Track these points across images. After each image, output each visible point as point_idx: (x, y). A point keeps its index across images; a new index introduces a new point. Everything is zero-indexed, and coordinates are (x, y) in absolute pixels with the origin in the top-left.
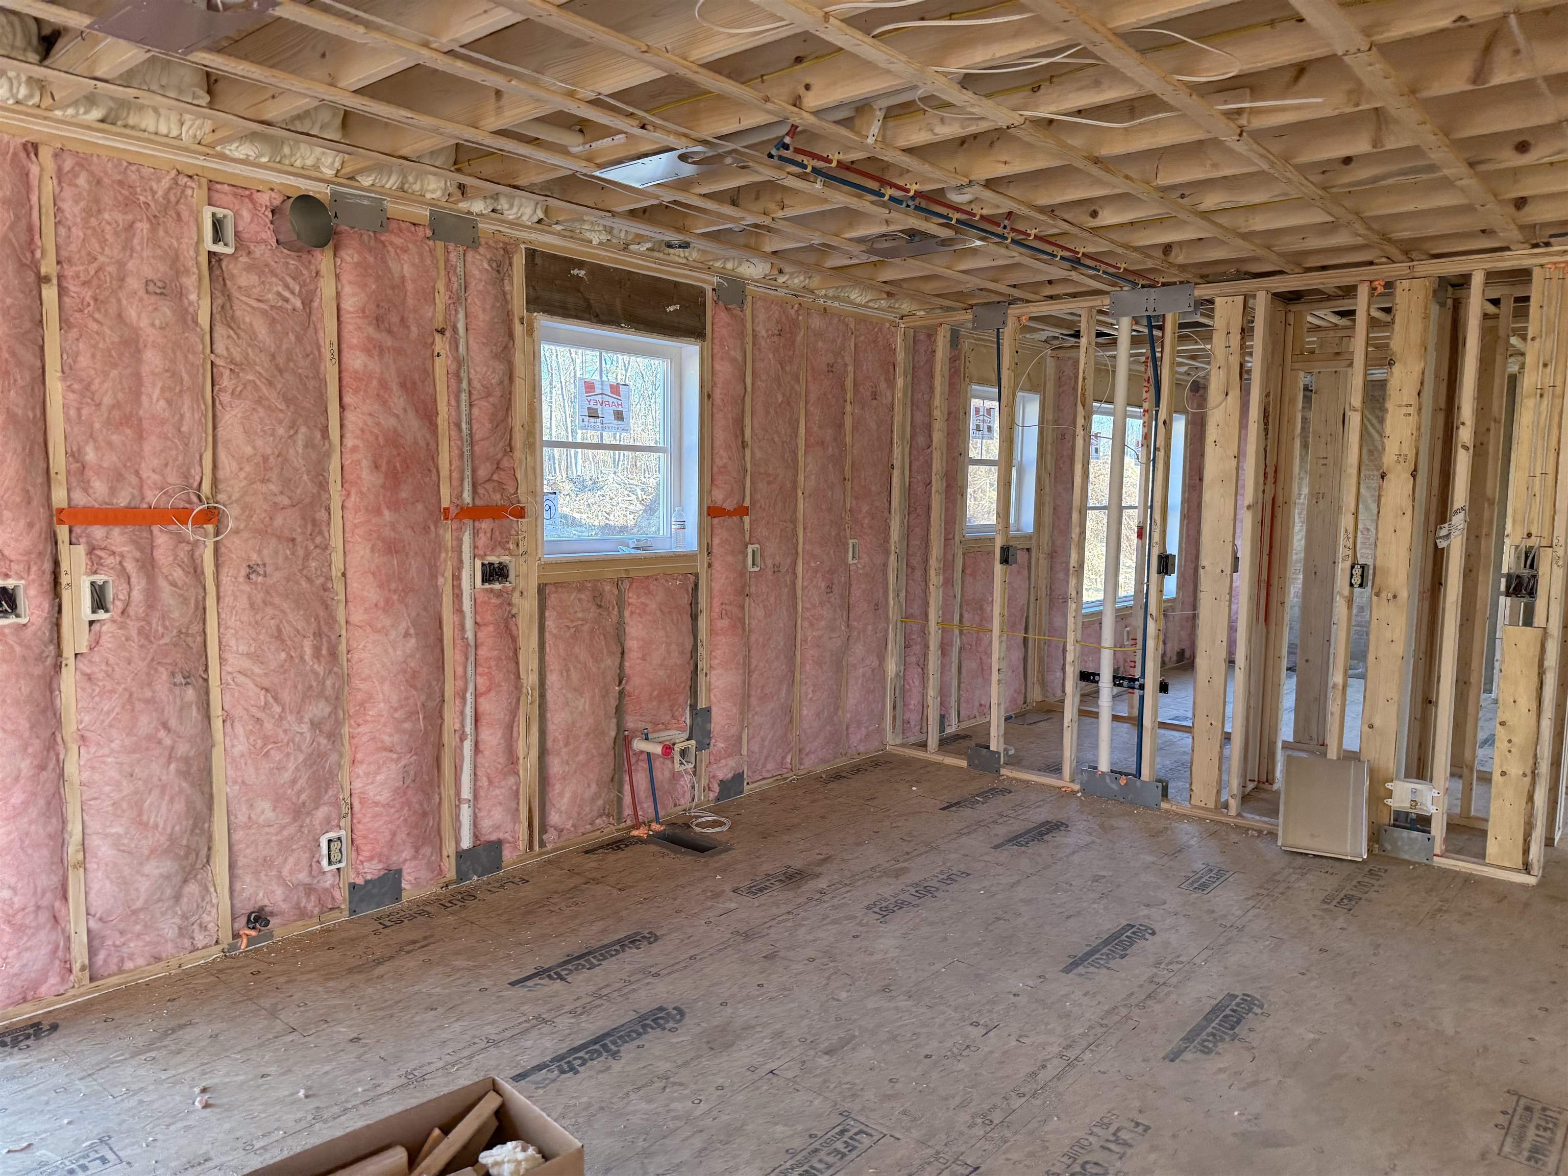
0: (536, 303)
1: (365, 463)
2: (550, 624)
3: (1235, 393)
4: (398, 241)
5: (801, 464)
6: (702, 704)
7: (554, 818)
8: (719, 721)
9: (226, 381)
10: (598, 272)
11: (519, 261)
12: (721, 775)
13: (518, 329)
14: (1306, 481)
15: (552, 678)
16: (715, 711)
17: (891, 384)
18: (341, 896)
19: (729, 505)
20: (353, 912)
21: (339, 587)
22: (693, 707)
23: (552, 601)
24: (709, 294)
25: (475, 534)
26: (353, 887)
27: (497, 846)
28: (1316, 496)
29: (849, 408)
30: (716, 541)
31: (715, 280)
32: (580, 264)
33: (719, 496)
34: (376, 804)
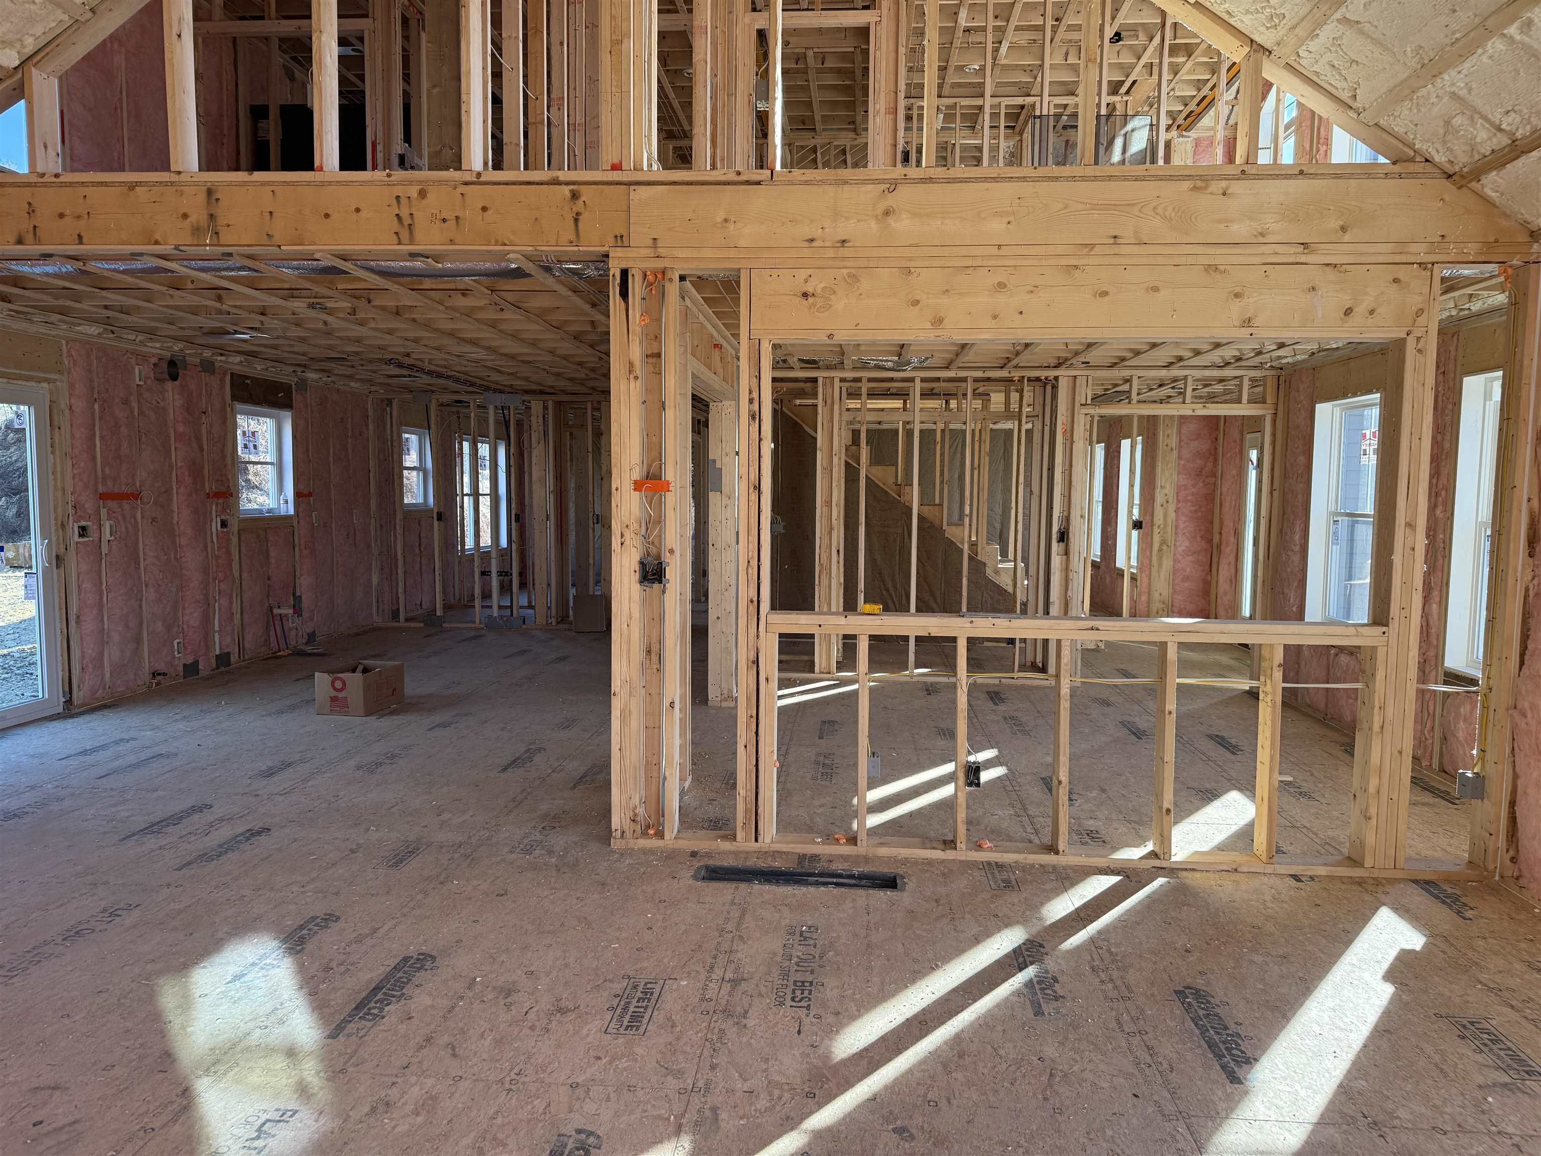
0: (235, 398)
1: (186, 473)
2: (242, 548)
3: (542, 442)
4: (190, 374)
5: (332, 470)
6: (298, 594)
7: (247, 645)
8: (306, 602)
9: (144, 439)
10: (255, 380)
11: (228, 378)
12: (308, 631)
13: (229, 409)
14: (573, 480)
15: (245, 575)
16: (303, 597)
17: (367, 426)
18: (181, 669)
19: (306, 492)
20: (184, 678)
21: (176, 528)
22: (294, 594)
23: (243, 538)
24: (294, 386)
25: (217, 505)
26: (185, 665)
27: (228, 654)
28: (579, 488)
29: (350, 440)
30: (301, 509)
31: (296, 380)
32: (247, 377)
33: (301, 487)
34: (193, 627)
